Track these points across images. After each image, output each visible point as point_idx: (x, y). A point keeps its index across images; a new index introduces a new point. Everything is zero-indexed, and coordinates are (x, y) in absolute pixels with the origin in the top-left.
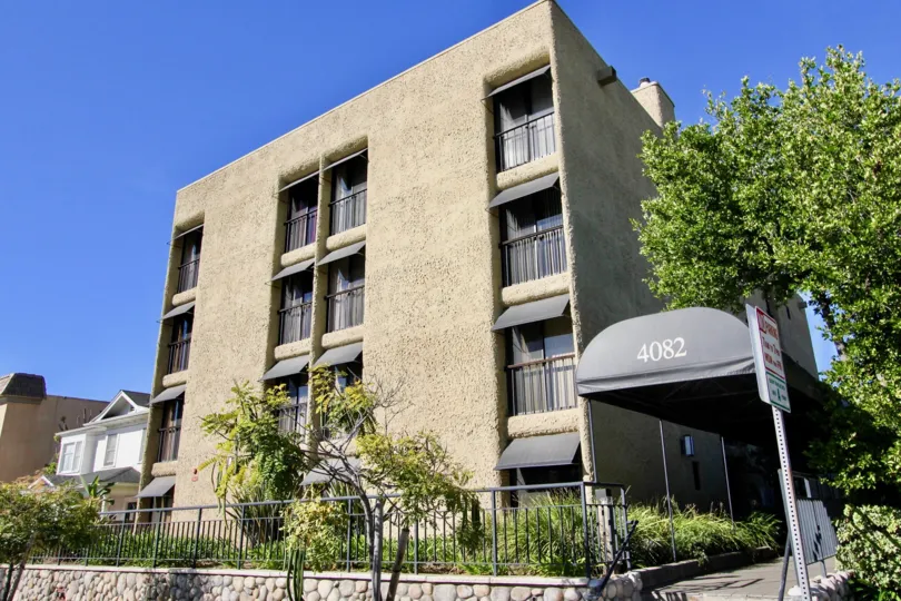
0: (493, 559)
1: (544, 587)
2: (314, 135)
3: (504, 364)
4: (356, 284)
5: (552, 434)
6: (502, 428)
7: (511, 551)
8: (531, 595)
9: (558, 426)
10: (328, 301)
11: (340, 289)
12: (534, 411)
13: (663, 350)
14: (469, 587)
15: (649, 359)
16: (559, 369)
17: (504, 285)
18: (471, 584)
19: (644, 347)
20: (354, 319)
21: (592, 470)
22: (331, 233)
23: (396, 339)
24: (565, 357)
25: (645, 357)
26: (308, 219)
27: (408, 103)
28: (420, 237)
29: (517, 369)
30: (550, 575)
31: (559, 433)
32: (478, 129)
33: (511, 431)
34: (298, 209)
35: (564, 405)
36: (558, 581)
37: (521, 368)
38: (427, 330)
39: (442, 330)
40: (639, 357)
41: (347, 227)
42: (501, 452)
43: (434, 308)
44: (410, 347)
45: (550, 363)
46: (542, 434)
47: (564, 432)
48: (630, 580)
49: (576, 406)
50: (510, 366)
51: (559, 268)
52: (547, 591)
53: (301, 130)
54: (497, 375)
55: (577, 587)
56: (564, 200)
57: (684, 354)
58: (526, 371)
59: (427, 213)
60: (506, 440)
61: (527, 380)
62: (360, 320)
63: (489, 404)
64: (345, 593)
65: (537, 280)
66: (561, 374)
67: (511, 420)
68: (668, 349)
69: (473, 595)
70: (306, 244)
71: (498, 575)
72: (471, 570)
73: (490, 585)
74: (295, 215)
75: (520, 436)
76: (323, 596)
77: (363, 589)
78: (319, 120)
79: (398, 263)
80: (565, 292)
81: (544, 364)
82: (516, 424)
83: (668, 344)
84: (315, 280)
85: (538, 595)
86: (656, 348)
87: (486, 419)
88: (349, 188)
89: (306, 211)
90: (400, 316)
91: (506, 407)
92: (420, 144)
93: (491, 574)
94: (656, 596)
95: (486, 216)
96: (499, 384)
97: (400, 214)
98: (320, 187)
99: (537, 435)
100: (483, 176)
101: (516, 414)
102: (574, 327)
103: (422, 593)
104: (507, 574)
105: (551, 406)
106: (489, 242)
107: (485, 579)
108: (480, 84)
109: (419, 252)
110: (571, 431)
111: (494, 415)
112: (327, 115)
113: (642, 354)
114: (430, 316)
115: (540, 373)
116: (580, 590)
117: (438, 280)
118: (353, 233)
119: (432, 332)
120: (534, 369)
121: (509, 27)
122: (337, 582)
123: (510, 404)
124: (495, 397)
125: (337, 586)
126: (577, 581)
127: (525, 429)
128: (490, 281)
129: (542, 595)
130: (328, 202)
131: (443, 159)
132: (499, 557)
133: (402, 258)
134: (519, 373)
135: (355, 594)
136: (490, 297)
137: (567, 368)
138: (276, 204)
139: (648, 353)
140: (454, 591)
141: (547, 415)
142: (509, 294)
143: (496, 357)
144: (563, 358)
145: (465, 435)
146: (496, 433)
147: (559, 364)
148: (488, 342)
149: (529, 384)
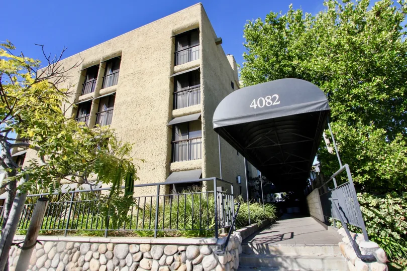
0: (156, 227)
1: (187, 245)
2: (99, 50)
3: (171, 141)
4: (110, 108)
5: (190, 170)
6: (168, 167)
7: (167, 222)
8: (178, 251)
9: (193, 167)
10: (98, 115)
11: (103, 110)
12: (182, 160)
13: (266, 101)
14: (137, 246)
15: (257, 107)
16: (194, 144)
17: (174, 109)
18: (139, 244)
19: (254, 101)
20: (108, 122)
21: (206, 185)
22: (102, 87)
23: (125, 130)
24: (198, 138)
25: (255, 106)
26: (93, 83)
27: (140, 39)
28: (140, 89)
29: (176, 143)
30: (191, 236)
31: (193, 169)
32: (168, 48)
33: (172, 169)
34: (89, 79)
35: (195, 158)
36: (196, 241)
37: (178, 142)
38: (138, 126)
39: (146, 126)
40: (251, 106)
41: (109, 86)
42: (167, 178)
43: (143, 117)
44: (130, 133)
45: (191, 140)
46: (185, 170)
47: (195, 169)
48: (237, 237)
49: (201, 158)
50: (173, 142)
51: (198, 102)
52: (189, 248)
53: (94, 48)
54: (167, 145)
55: (209, 245)
56: (201, 75)
57: (279, 103)
58: (180, 144)
59: (144, 80)
60: (169, 172)
61: (180, 148)
62: (110, 123)
63: (163, 157)
64: (59, 250)
65: (188, 107)
66: (195, 145)
67: (172, 164)
68: (268, 101)
69: (139, 251)
70: (91, 92)
71: (158, 236)
72: (141, 234)
73: (151, 244)
74: (88, 81)
75: (176, 171)
76: (46, 252)
77: (71, 247)
78: (103, 44)
79: (129, 99)
80: (199, 112)
81: (188, 141)
82: (174, 166)
83: (268, 98)
84: (92, 106)
85: (182, 251)
86: (261, 101)
87: (161, 163)
88: (112, 71)
89: (93, 79)
90: (128, 120)
91: (171, 158)
92: (144, 53)
93: (153, 236)
94: (250, 246)
95: (168, 81)
96: (168, 148)
97: (132, 80)
98: (99, 69)
99: (183, 170)
100: (168, 66)
101: (175, 162)
102: (202, 125)
103: (107, 250)
104: (163, 236)
105: (190, 158)
106: (169, 91)
107: (148, 240)
108: (171, 32)
109: (139, 95)
110: (198, 169)
111: (165, 162)
112: (106, 42)
113: (253, 104)
114: (140, 121)
115: (186, 145)
116: (211, 246)
117: (146, 106)
118: (112, 88)
119: (141, 127)
120: (184, 143)
121: (184, 13)
122: (56, 243)
123: (172, 157)
124: (166, 154)
125: (56, 246)
126: (209, 240)
127: (178, 168)
128: (168, 106)
129: (185, 251)
130: (103, 76)
131: (153, 59)
132: (159, 225)
133: (132, 97)
134: (177, 145)
135: (65, 251)
136: (167, 113)
137: (198, 143)
138: (80, 76)
139: (256, 104)
140: (127, 248)
141: (188, 162)
142: (175, 112)
143: (168, 137)
144: (196, 138)
145: (151, 170)
146: (165, 169)
147: (195, 141)
148: (165, 130)
149: (181, 149)
